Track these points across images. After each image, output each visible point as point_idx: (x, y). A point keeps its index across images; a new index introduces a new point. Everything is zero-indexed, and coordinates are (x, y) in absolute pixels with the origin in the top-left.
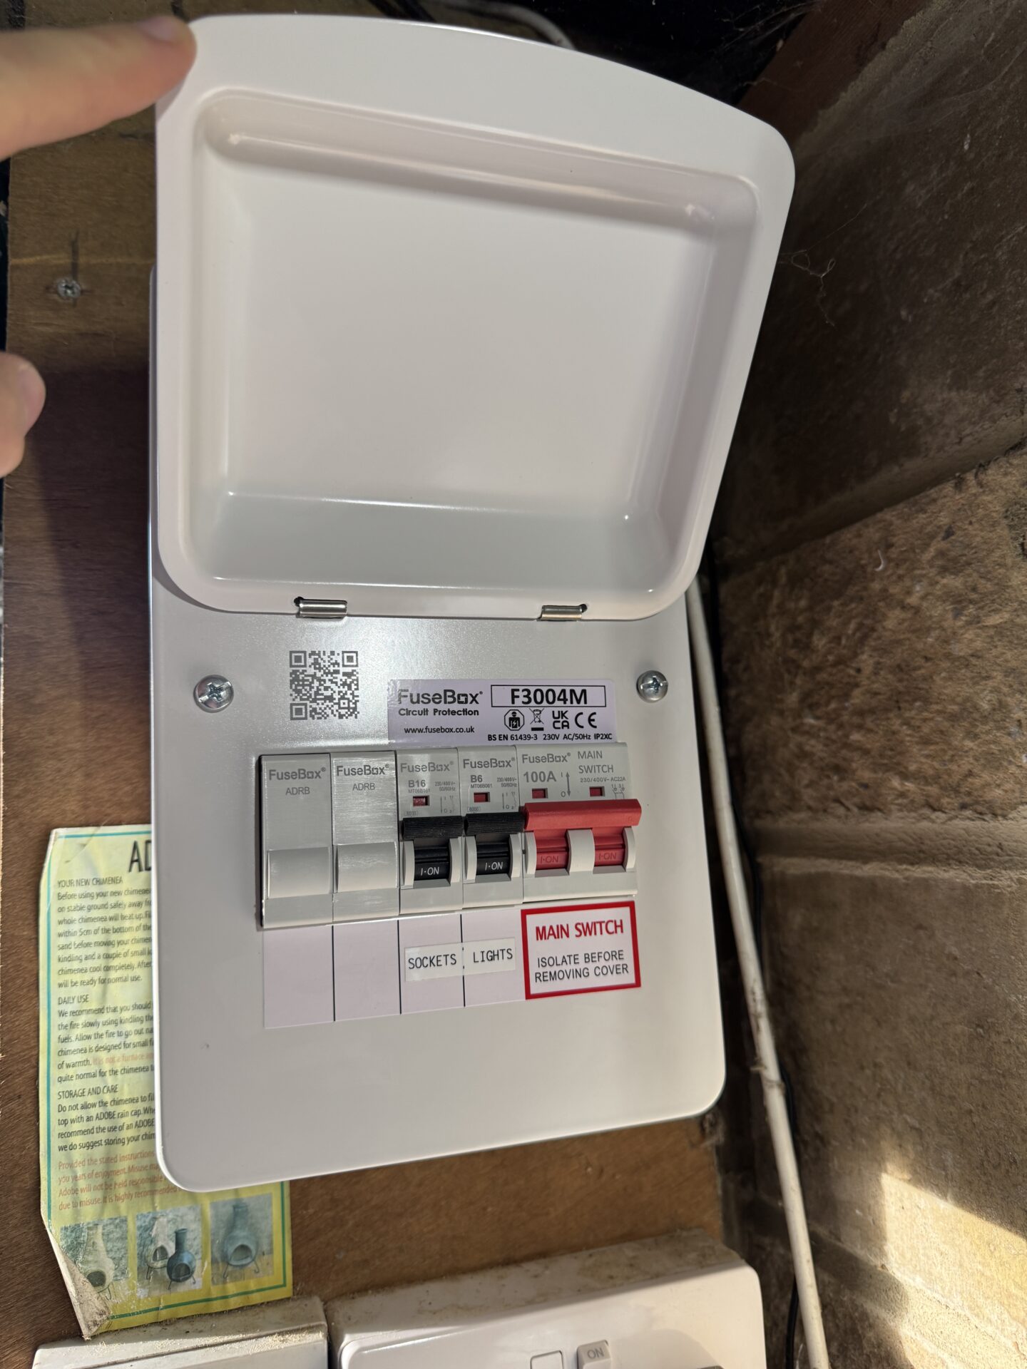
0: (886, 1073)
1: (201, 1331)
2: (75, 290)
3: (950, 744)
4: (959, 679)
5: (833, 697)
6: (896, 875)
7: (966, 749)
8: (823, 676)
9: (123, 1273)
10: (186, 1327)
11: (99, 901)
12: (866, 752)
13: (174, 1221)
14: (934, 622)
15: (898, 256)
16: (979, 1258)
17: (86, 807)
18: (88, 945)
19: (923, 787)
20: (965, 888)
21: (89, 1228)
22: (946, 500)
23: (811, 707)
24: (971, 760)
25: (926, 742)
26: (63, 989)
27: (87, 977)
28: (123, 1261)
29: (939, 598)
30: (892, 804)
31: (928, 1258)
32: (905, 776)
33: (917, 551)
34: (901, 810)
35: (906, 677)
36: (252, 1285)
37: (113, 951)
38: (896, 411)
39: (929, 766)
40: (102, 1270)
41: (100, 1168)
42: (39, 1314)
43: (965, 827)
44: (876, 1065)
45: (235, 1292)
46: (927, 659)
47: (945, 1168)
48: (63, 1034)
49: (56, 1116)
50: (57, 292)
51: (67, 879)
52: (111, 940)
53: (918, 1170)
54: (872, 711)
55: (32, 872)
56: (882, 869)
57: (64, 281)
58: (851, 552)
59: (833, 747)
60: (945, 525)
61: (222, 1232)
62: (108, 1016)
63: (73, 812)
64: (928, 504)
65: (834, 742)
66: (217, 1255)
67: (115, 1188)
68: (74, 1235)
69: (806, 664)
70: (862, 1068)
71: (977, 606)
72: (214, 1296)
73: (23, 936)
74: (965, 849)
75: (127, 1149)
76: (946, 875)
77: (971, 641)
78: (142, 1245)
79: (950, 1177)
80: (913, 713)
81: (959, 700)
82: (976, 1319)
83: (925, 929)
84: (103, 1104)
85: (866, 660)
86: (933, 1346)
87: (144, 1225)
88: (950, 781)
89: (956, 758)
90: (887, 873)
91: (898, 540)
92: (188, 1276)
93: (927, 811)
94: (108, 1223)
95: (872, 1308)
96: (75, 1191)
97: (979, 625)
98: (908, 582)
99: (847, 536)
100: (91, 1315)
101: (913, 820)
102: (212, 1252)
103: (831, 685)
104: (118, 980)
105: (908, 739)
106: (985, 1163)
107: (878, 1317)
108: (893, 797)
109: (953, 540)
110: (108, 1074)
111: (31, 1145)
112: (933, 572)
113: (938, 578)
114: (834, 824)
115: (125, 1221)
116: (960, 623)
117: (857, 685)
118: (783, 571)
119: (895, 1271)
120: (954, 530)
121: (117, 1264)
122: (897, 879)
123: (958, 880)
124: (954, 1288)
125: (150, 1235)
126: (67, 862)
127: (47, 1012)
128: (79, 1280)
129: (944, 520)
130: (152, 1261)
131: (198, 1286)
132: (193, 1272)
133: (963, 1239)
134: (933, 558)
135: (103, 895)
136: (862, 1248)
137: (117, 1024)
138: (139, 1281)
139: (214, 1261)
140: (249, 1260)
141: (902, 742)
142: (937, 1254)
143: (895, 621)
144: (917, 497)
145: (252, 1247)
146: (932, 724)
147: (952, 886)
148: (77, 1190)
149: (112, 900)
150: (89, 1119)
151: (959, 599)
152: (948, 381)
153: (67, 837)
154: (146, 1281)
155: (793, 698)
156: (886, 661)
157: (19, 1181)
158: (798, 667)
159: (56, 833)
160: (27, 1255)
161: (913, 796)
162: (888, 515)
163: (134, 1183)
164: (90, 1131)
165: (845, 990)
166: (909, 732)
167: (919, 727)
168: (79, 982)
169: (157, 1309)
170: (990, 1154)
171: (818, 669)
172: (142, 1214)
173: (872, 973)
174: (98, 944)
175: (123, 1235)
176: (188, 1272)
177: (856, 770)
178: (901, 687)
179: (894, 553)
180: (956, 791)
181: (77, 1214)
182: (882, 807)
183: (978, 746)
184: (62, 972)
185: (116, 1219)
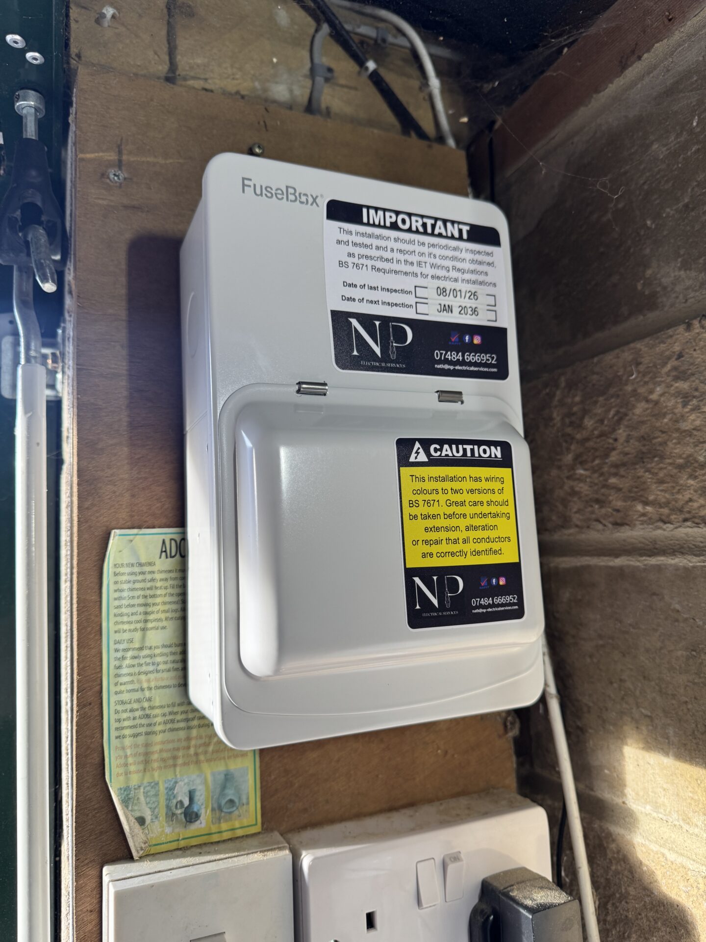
0: (629, 684)
1: (209, 852)
2: (121, 178)
3: (677, 483)
4: (685, 443)
5: (597, 457)
6: (638, 564)
7: (688, 485)
8: (590, 444)
9: (156, 817)
10: (199, 850)
11: (140, 577)
12: (619, 490)
13: (188, 784)
14: (668, 410)
15: (646, 187)
16: (690, 789)
17: (132, 516)
18: (133, 606)
19: (658, 509)
20: (686, 569)
21: (135, 789)
22: (678, 336)
23: (581, 463)
24: (692, 492)
25: (661, 482)
26: (117, 634)
27: (132, 627)
28: (157, 810)
29: (673, 395)
30: (637, 520)
31: (655, 793)
32: (646, 503)
33: (658, 367)
34: (642, 524)
35: (647, 443)
36: (237, 825)
37: (150, 609)
38: (642, 282)
39: (663, 497)
40: (143, 815)
41: (141, 750)
42: (104, 844)
43: (686, 532)
44: (621, 680)
45: (227, 829)
46: (663, 432)
47: (668, 738)
48: (117, 663)
49: (113, 717)
50: (108, 178)
51: (120, 562)
52: (149, 603)
53: (649, 740)
54: (624, 464)
55: (97, 558)
56: (628, 560)
57: (113, 171)
58: (611, 367)
59: (596, 488)
60: (677, 351)
61: (218, 790)
62: (146, 652)
63: (123, 519)
64: (667, 338)
65: (596, 484)
66: (216, 806)
67: (151, 762)
68: (126, 793)
69: (578, 436)
70: (611, 683)
71: (698, 399)
72: (213, 831)
73: (92, 599)
74: (685, 546)
75: (159, 738)
76: (673, 562)
77: (694, 420)
78: (169, 799)
79: (671, 743)
80: (653, 465)
81: (684, 456)
82: (687, 826)
83: (658, 595)
84: (143, 709)
85: (621, 433)
86: (657, 846)
87: (169, 786)
88: (677, 505)
89: (681, 491)
90: (632, 563)
91: (646, 360)
92: (196, 819)
93: (660, 524)
94: (147, 785)
95: (615, 829)
96: (126, 765)
97: (699, 411)
98: (651, 386)
99: (609, 358)
100: (139, 843)
101: (651, 530)
102: (212, 804)
103: (596, 450)
104: (152, 628)
105: (649, 480)
106: (696, 732)
107: (619, 834)
108: (637, 516)
109: (683, 360)
110: (146, 689)
111: (98, 735)
112: (669, 379)
113: (673, 383)
114: (595, 535)
115: (157, 784)
116: (687, 410)
117: (614, 449)
118: (563, 379)
119: (631, 804)
120: (683, 354)
121: (153, 812)
122: (638, 566)
123: (681, 564)
124: (673, 809)
125: (173, 793)
126: (120, 551)
127: (107, 649)
128: (131, 821)
129: (677, 348)
130: (175, 810)
131: (203, 825)
132: (200, 816)
133: (680, 779)
134: (669, 371)
135: (143, 573)
136: (609, 793)
137: (152, 657)
138: (166, 822)
139: (213, 810)
140: (235, 808)
141: (644, 483)
142: (661, 790)
143: (641, 410)
144: (659, 334)
145: (236, 800)
146: (665, 471)
147: (677, 568)
148: (127, 764)
149: (149, 577)
150: (134, 719)
151: (686, 395)
152: (679, 265)
153: (120, 535)
154: (171, 823)
155: (569, 458)
156: (635, 434)
157: (90, 759)
158: (573, 438)
159: (115, 532)
160: (96, 806)
161: (651, 515)
162: (638, 345)
163: (163, 760)
164: (134, 727)
165: (600, 637)
166: (650, 476)
167: (656, 473)
168: (128, 630)
169: (178, 840)
170: (699, 726)
171: (587, 439)
172: (168, 780)
173: (619, 624)
174: (140, 605)
175: (156, 793)
176: (197, 816)
177: (613, 500)
178: (644, 449)
179: (642, 368)
180: (681, 511)
181: (127, 779)
182: (629, 523)
183: (697, 483)
184: (116, 623)
185: (152, 783)
